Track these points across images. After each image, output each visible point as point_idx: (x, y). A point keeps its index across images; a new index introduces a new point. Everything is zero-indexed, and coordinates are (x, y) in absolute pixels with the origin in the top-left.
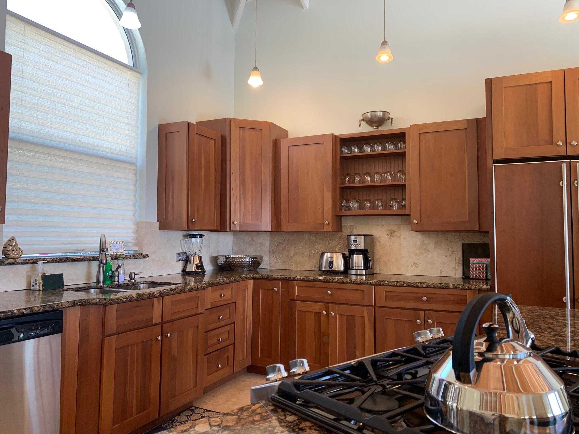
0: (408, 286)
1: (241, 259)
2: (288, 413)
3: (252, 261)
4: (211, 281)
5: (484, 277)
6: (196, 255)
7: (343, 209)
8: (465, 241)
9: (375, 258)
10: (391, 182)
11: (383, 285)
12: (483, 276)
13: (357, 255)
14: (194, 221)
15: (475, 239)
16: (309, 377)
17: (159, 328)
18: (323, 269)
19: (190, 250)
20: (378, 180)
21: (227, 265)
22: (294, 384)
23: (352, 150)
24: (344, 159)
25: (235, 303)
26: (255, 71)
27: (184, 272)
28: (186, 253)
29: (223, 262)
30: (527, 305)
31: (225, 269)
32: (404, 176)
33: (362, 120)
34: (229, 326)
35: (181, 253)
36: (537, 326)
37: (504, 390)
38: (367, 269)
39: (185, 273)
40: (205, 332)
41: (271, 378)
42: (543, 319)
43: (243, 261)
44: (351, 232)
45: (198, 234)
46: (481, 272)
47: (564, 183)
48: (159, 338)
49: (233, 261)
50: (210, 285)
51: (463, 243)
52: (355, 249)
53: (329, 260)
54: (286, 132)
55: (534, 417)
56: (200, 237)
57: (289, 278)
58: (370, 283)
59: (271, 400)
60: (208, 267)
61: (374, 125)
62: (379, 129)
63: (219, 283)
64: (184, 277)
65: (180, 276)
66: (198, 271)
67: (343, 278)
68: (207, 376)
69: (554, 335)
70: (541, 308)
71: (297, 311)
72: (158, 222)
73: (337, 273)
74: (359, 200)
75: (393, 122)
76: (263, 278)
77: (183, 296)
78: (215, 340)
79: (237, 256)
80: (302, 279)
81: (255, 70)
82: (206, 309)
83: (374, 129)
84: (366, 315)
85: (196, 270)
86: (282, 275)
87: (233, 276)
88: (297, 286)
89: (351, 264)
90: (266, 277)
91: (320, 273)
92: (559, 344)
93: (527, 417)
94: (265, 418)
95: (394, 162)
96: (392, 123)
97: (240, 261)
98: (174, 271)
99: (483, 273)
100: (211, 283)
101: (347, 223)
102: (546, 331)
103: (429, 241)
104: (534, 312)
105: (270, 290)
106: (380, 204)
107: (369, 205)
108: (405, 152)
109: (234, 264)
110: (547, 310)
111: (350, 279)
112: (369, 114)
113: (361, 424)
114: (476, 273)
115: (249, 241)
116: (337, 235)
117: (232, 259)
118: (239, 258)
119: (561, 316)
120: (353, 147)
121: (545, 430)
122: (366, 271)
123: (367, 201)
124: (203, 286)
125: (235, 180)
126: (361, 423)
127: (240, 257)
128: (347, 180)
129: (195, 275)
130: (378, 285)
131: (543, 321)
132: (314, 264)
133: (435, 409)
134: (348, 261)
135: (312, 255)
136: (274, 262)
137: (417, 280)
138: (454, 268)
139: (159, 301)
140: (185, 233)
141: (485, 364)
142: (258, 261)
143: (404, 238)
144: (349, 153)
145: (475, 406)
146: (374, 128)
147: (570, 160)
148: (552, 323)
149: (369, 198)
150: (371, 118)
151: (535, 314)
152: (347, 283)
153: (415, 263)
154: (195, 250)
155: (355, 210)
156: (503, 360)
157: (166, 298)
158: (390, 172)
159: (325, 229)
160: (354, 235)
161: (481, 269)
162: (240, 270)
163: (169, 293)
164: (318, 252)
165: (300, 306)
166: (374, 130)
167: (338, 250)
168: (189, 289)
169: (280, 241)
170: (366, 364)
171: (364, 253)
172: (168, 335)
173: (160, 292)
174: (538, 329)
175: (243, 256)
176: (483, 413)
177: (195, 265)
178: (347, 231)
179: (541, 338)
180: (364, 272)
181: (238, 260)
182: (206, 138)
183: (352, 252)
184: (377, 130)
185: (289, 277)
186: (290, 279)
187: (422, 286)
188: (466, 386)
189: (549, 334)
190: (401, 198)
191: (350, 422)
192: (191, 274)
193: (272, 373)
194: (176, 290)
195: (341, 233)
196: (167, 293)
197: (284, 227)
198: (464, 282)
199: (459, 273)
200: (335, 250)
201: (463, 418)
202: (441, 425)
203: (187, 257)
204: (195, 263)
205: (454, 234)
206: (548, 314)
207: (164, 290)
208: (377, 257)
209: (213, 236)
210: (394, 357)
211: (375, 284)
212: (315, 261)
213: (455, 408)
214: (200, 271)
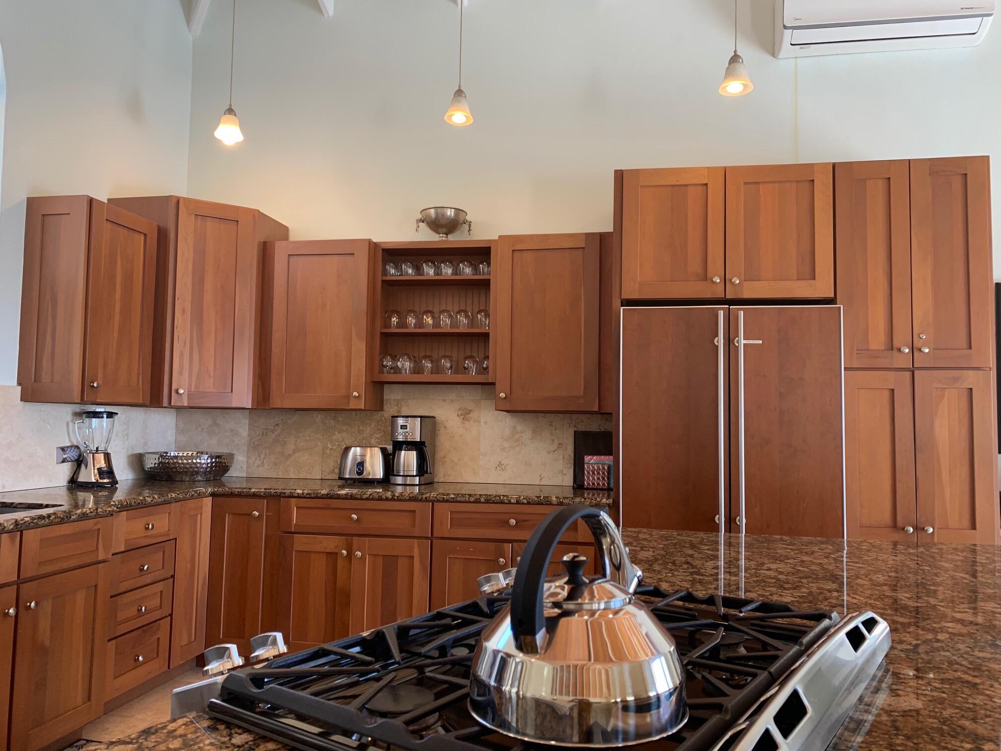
0: (487, 501)
1: (190, 459)
2: (236, 730)
3: (212, 463)
4: (128, 501)
5: (605, 486)
6: (100, 452)
7: (385, 372)
8: (578, 428)
9: (436, 457)
10: (467, 328)
11: (447, 501)
12: (604, 484)
13: (406, 450)
14: (95, 385)
15: (594, 425)
16: (281, 664)
17: (11, 592)
18: (347, 476)
19: (87, 443)
20: (446, 324)
21: (162, 470)
22: (251, 677)
23: (403, 269)
24: (389, 284)
25: (175, 540)
26: (228, 116)
27: (72, 484)
28: (77, 447)
29: (155, 464)
30: (661, 528)
31: (158, 478)
32: (488, 320)
33: (421, 220)
34: (162, 582)
35: (68, 447)
36: (670, 561)
37: (590, 660)
38: (423, 475)
39: (74, 484)
40: (111, 597)
41: (211, 669)
42: (680, 550)
43: (194, 464)
44: (399, 411)
45: (105, 412)
46: (601, 478)
47: (720, 341)
48: (11, 611)
49: (174, 463)
50: (124, 507)
51: (575, 431)
52: (404, 440)
53: (359, 461)
54: (286, 229)
55: (631, 698)
56: (107, 418)
57: (282, 493)
58: (426, 498)
59: (207, 710)
60: (124, 475)
61: (440, 230)
62: (449, 238)
63: (143, 503)
64: (71, 493)
65: (64, 492)
66: (101, 481)
67: (381, 490)
68: (115, 678)
69: (692, 574)
70: (680, 533)
71: (295, 551)
72: (20, 387)
73: (371, 482)
74: (414, 357)
75: (472, 228)
76: (232, 495)
77: (66, 529)
78: (133, 611)
79: (183, 454)
80: (306, 494)
81: (229, 114)
82: (114, 552)
83: (440, 237)
84: (416, 553)
85: (97, 480)
86: (267, 487)
87: (173, 492)
88: (295, 508)
89: (396, 467)
90: (238, 492)
91: (339, 484)
92: (697, 587)
93: (619, 700)
94: (192, 743)
95: (473, 295)
96: (470, 230)
97: (188, 464)
98: (51, 481)
99: (603, 478)
100: (127, 503)
101: (392, 395)
102: (681, 568)
103: (523, 428)
104: (669, 539)
105: (245, 514)
106: (448, 365)
107: (430, 365)
108: (489, 280)
109: (176, 468)
110: (688, 536)
111: (393, 492)
112: (432, 211)
113: (370, 739)
114: (594, 479)
115: (209, 426)
116: (375, 417)
117: (172, 459)
118: (187, 458)
119: (707, 543)
120: (405, 265)
121: (645, 717)
122: (421, 477)
123: (427, 359)
124: (110, 509)
125: (184, 311)
126: (369, 737)
127: (190, 455)
128: (394, 321)
129: (95, 488)
130: (438, 501)
131: (680, 552)
132: (332, 468)
133: (485, 701)
134: (391, 462)
135: (328, 452)
136: (256, 465)
137: (502, 491)
138: (561, 472)
139: (12, 539)
140: (78, 408)
141: (563, 620)
142: (225, 463)
143: (486, 423)
144: (397, 275)
145: (544, 689)
146: (441, 235)
147: (729, 306)
148: (691, 556)
149: (430, 354)
150: (435, 219)
151: (670, 542)
152: (387, 499)
153: (500, 464)
154: (98, 442)
155: (406, 373)
156: (592, 613)
157: (29, 535)
158: (465, 311)
159: (352, 406)
160: (403, 417)
161: (601, 472)
162: (187, 479)
163: (34, 524)
164: (339, 446)
165: (301, 542)
166: (440, 239)
167: (374, 442)
168: (79, 516)
169: (269, 427)
170: (387, 636)
171: (418, 446)
172: (30, 606)
173: (16, 523)
174: (670, 566)
175: (195, 453)
176: (556, 700)
177: (96, 471)
178: (391, 410)
179: (673, 579)
180: (417, 480)
181: (185, 461)
182: (126, 231)
183: (398, 446)
184: (446, 239)
185: (281, 491)
186: (283, 495)
187: (510, 501)
188: (532, 658)
189: (685, 572)
190: (482, 355)
191: (350, 737)
192: (87, 487)
193: (215, 661)
194: (50, 517)
195: (380, 413)
196: (32, 524)
197: (277, 401)
198: (575, 495)
199: (568, 480)
200: (370, 444)
201: (526, 712)
202: (492, 725)
203: (80, 455)
204: (97, 466)
205: (561, 415)
206: (688, 542)
207: (25, 519)
208: (439, 455)
209: (137, 416)
210: (439, 620)
211: (433, 499)
212: (332, 463)
213: (514, 695)
214: (106, 481)
